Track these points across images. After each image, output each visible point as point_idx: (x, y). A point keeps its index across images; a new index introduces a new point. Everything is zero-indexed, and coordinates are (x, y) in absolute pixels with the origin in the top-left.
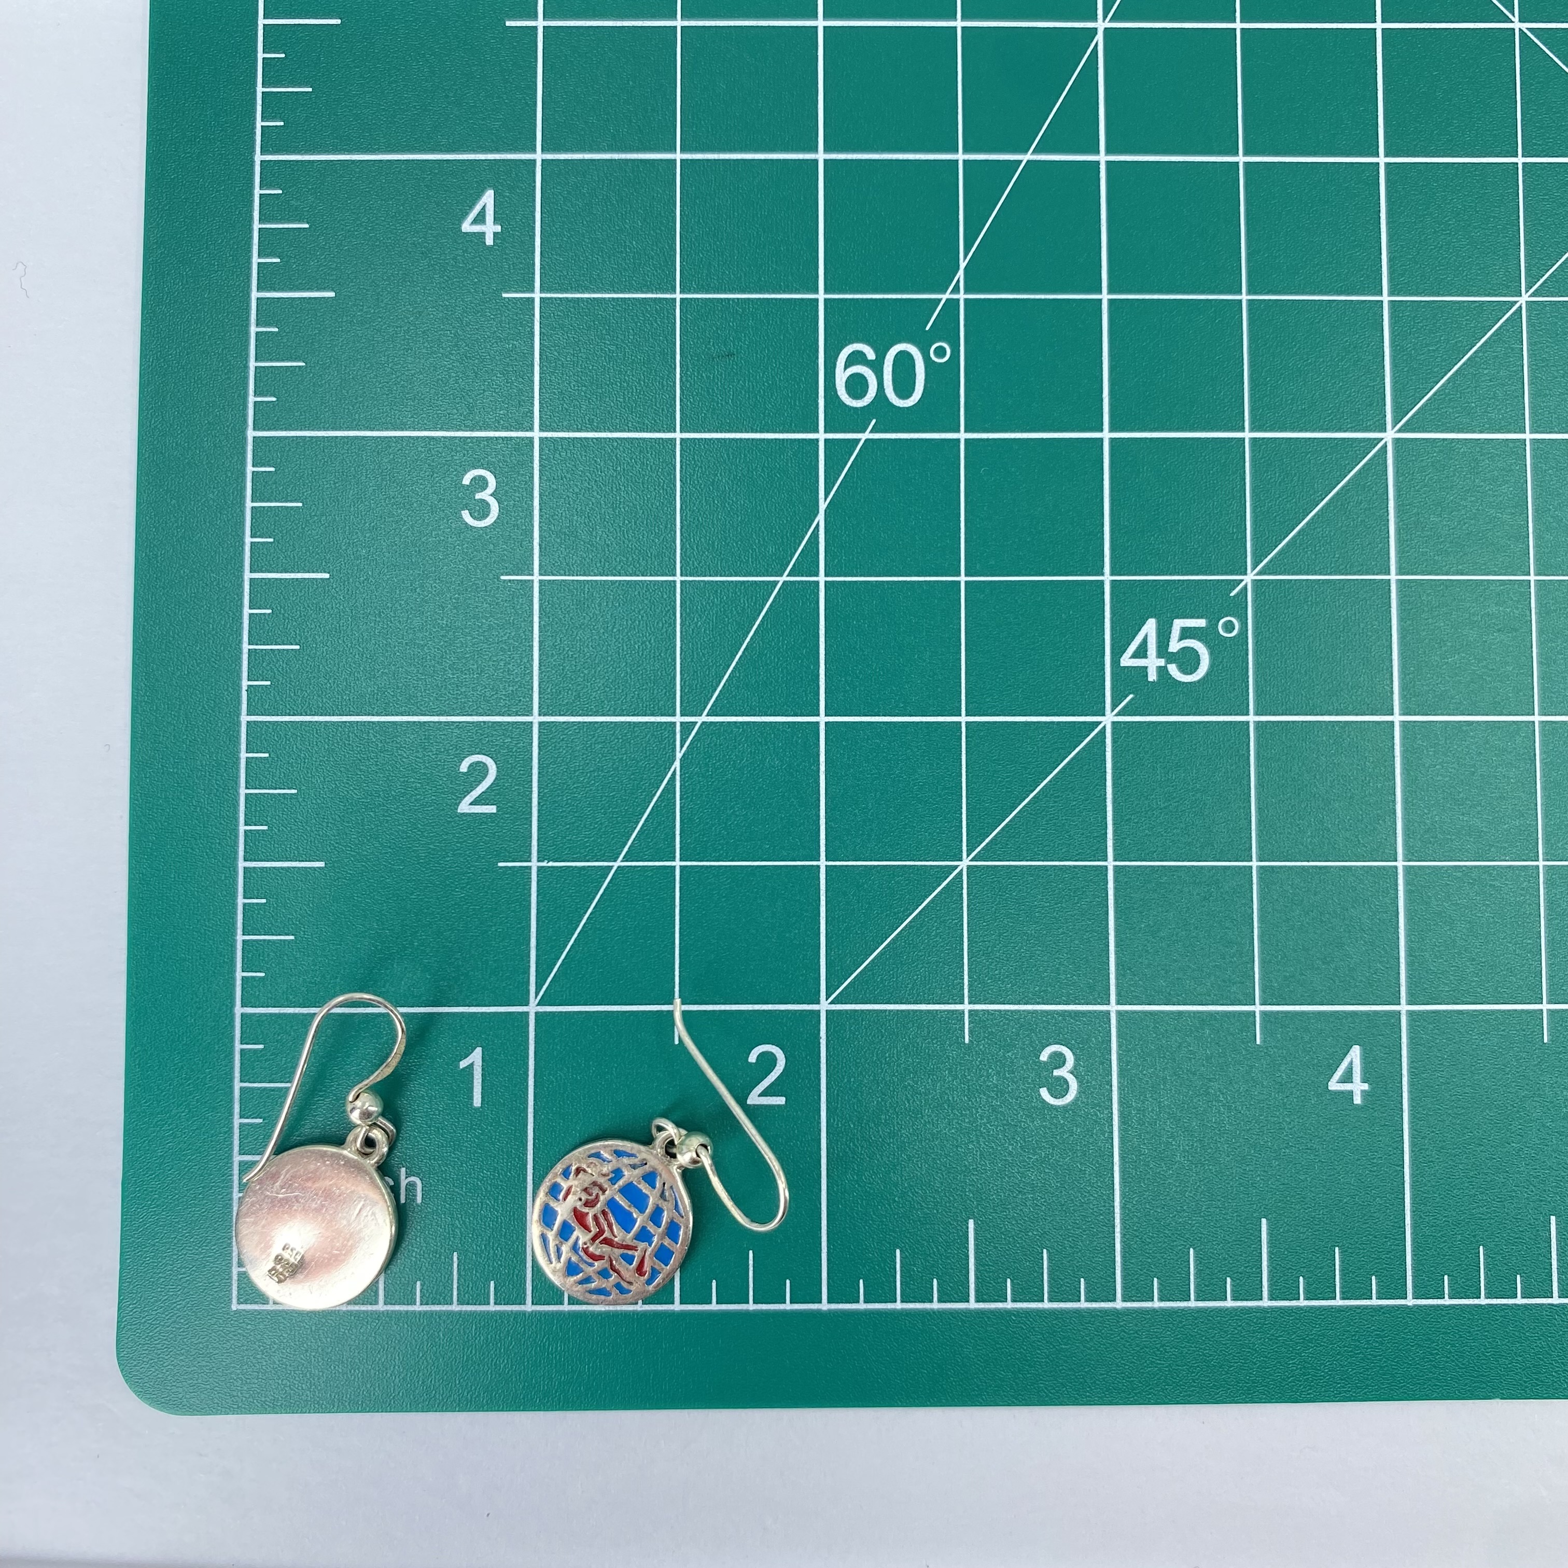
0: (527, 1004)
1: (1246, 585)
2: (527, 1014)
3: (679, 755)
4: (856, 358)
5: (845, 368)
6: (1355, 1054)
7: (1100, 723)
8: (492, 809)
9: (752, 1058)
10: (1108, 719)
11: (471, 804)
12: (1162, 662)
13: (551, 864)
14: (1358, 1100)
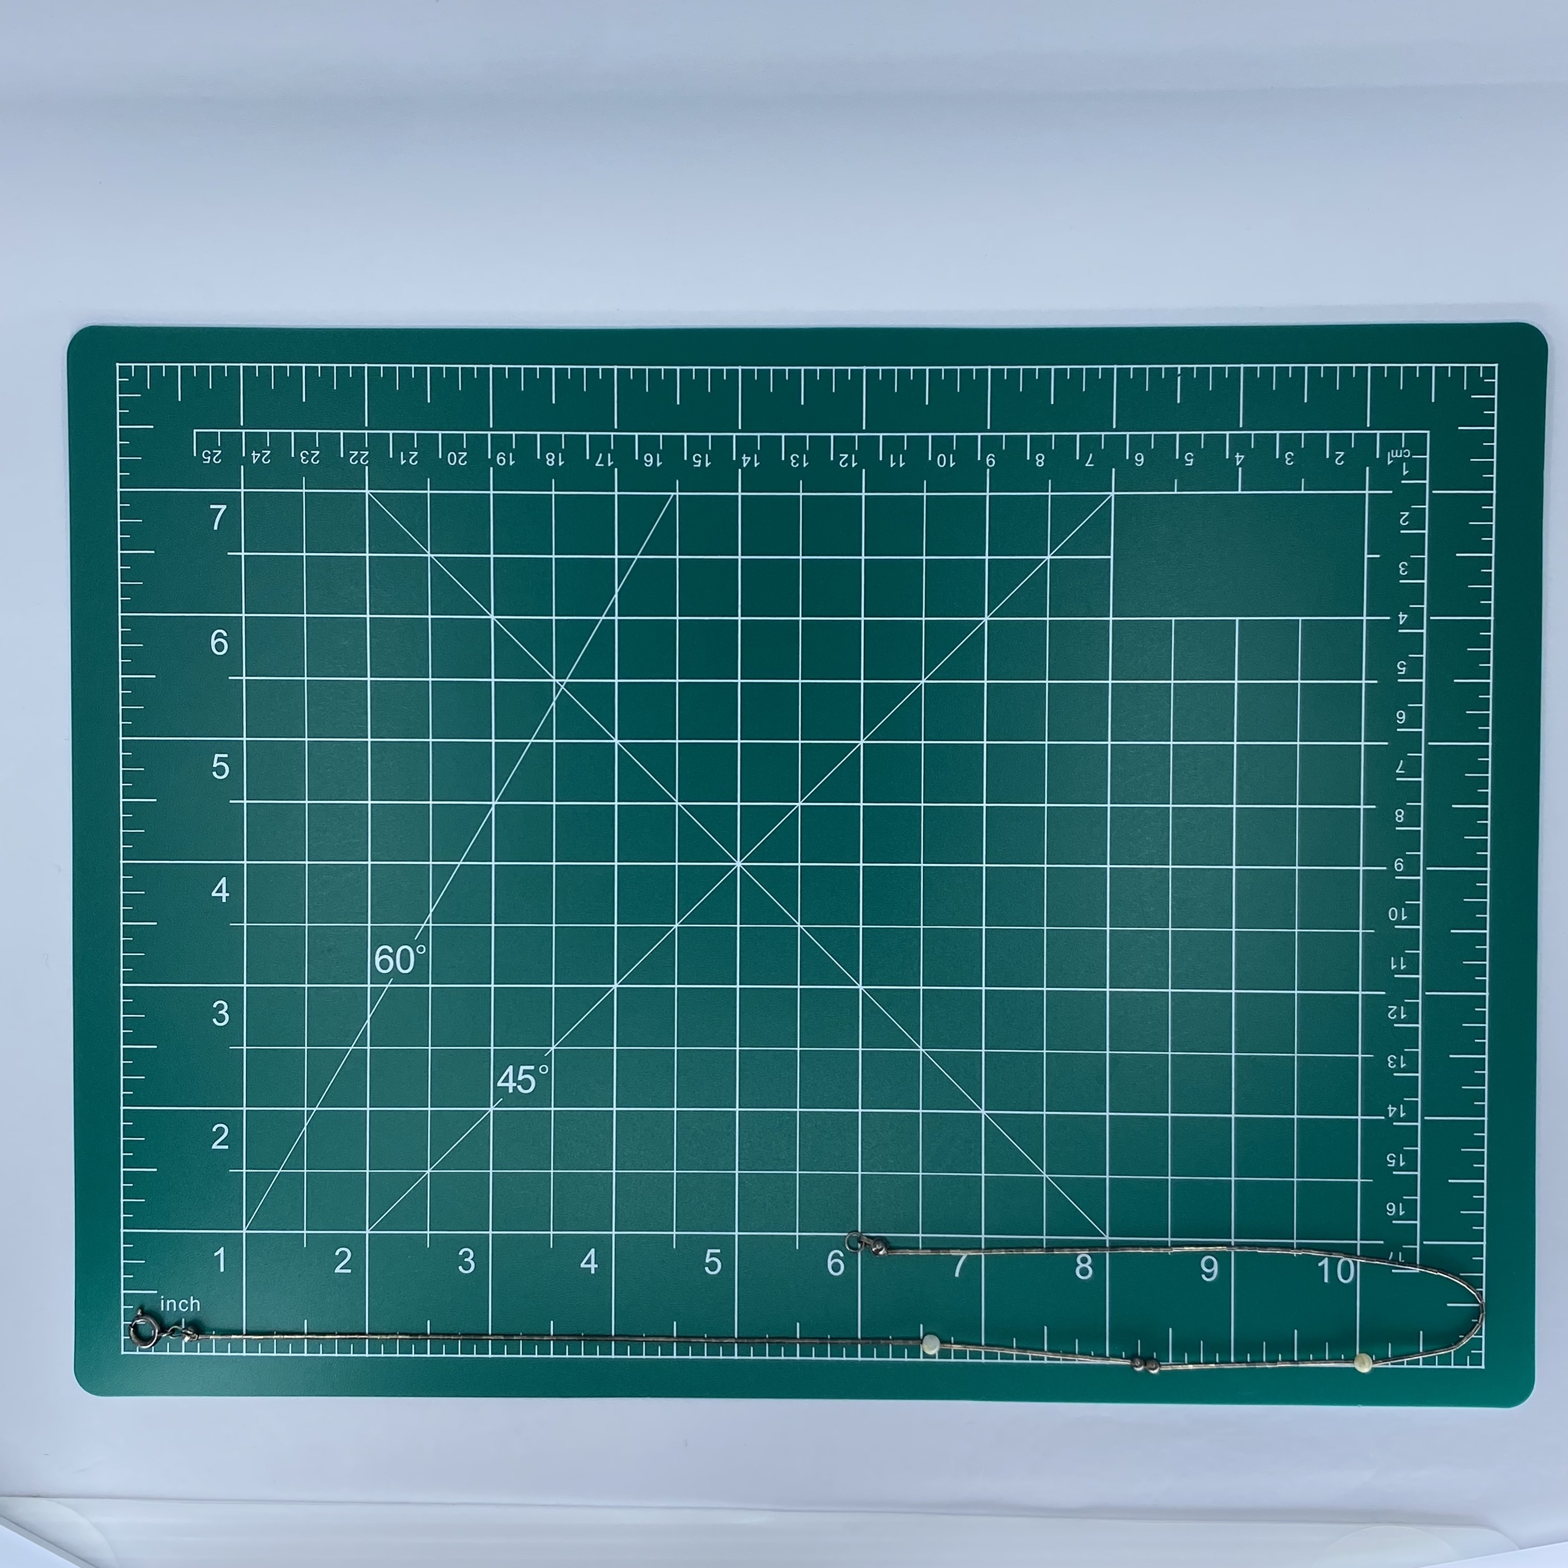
0: (242, 1230)
1: (551, 1052)
2: (242, 1233)
3: (306, 1124)
4: (384, 952)
5: (379, 957)
6: (593, 1251)
7: (488, 1111)
8: (227, 1147)
9: (337, 1253)
10: (491, 1109)
11: (218, 1145)
12: (515, 1085)
13: (252, 1171)
14: (593, 1272)
